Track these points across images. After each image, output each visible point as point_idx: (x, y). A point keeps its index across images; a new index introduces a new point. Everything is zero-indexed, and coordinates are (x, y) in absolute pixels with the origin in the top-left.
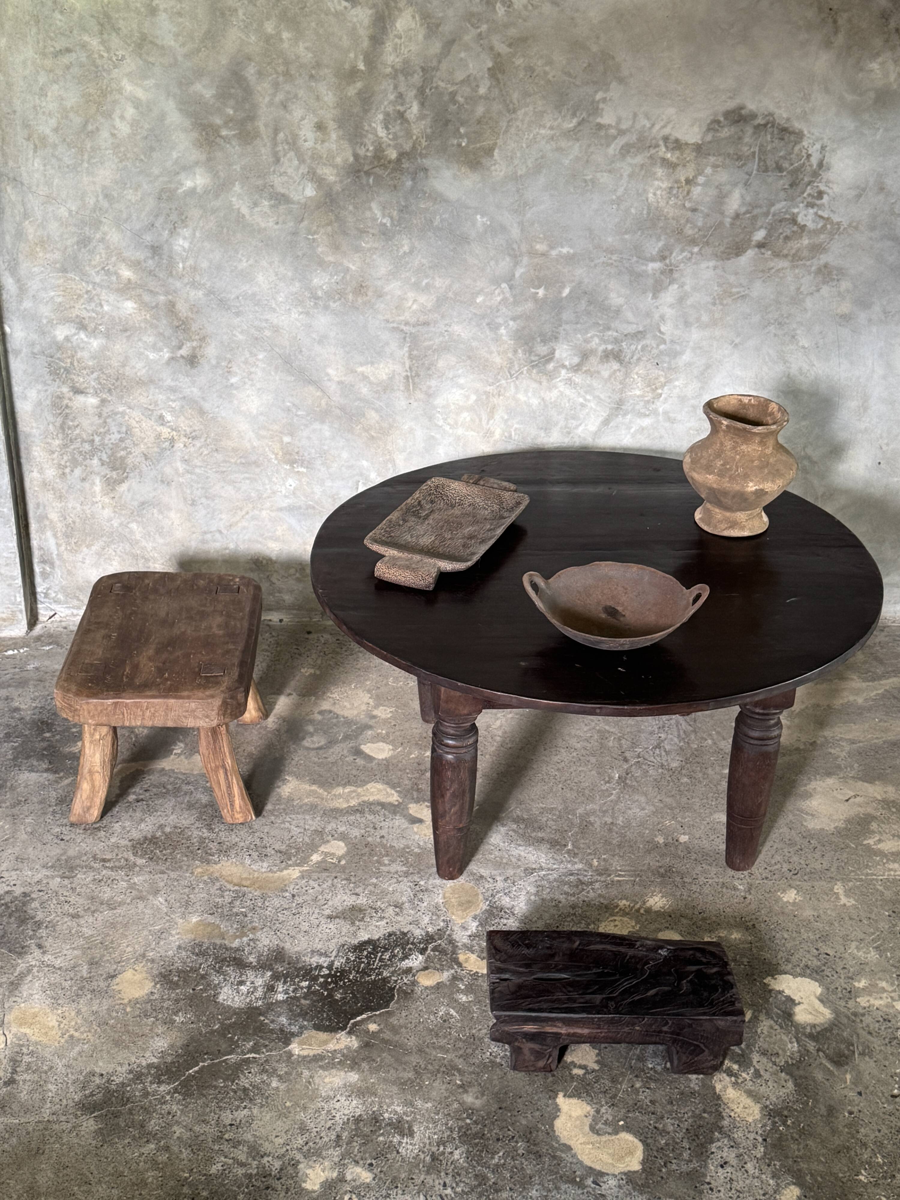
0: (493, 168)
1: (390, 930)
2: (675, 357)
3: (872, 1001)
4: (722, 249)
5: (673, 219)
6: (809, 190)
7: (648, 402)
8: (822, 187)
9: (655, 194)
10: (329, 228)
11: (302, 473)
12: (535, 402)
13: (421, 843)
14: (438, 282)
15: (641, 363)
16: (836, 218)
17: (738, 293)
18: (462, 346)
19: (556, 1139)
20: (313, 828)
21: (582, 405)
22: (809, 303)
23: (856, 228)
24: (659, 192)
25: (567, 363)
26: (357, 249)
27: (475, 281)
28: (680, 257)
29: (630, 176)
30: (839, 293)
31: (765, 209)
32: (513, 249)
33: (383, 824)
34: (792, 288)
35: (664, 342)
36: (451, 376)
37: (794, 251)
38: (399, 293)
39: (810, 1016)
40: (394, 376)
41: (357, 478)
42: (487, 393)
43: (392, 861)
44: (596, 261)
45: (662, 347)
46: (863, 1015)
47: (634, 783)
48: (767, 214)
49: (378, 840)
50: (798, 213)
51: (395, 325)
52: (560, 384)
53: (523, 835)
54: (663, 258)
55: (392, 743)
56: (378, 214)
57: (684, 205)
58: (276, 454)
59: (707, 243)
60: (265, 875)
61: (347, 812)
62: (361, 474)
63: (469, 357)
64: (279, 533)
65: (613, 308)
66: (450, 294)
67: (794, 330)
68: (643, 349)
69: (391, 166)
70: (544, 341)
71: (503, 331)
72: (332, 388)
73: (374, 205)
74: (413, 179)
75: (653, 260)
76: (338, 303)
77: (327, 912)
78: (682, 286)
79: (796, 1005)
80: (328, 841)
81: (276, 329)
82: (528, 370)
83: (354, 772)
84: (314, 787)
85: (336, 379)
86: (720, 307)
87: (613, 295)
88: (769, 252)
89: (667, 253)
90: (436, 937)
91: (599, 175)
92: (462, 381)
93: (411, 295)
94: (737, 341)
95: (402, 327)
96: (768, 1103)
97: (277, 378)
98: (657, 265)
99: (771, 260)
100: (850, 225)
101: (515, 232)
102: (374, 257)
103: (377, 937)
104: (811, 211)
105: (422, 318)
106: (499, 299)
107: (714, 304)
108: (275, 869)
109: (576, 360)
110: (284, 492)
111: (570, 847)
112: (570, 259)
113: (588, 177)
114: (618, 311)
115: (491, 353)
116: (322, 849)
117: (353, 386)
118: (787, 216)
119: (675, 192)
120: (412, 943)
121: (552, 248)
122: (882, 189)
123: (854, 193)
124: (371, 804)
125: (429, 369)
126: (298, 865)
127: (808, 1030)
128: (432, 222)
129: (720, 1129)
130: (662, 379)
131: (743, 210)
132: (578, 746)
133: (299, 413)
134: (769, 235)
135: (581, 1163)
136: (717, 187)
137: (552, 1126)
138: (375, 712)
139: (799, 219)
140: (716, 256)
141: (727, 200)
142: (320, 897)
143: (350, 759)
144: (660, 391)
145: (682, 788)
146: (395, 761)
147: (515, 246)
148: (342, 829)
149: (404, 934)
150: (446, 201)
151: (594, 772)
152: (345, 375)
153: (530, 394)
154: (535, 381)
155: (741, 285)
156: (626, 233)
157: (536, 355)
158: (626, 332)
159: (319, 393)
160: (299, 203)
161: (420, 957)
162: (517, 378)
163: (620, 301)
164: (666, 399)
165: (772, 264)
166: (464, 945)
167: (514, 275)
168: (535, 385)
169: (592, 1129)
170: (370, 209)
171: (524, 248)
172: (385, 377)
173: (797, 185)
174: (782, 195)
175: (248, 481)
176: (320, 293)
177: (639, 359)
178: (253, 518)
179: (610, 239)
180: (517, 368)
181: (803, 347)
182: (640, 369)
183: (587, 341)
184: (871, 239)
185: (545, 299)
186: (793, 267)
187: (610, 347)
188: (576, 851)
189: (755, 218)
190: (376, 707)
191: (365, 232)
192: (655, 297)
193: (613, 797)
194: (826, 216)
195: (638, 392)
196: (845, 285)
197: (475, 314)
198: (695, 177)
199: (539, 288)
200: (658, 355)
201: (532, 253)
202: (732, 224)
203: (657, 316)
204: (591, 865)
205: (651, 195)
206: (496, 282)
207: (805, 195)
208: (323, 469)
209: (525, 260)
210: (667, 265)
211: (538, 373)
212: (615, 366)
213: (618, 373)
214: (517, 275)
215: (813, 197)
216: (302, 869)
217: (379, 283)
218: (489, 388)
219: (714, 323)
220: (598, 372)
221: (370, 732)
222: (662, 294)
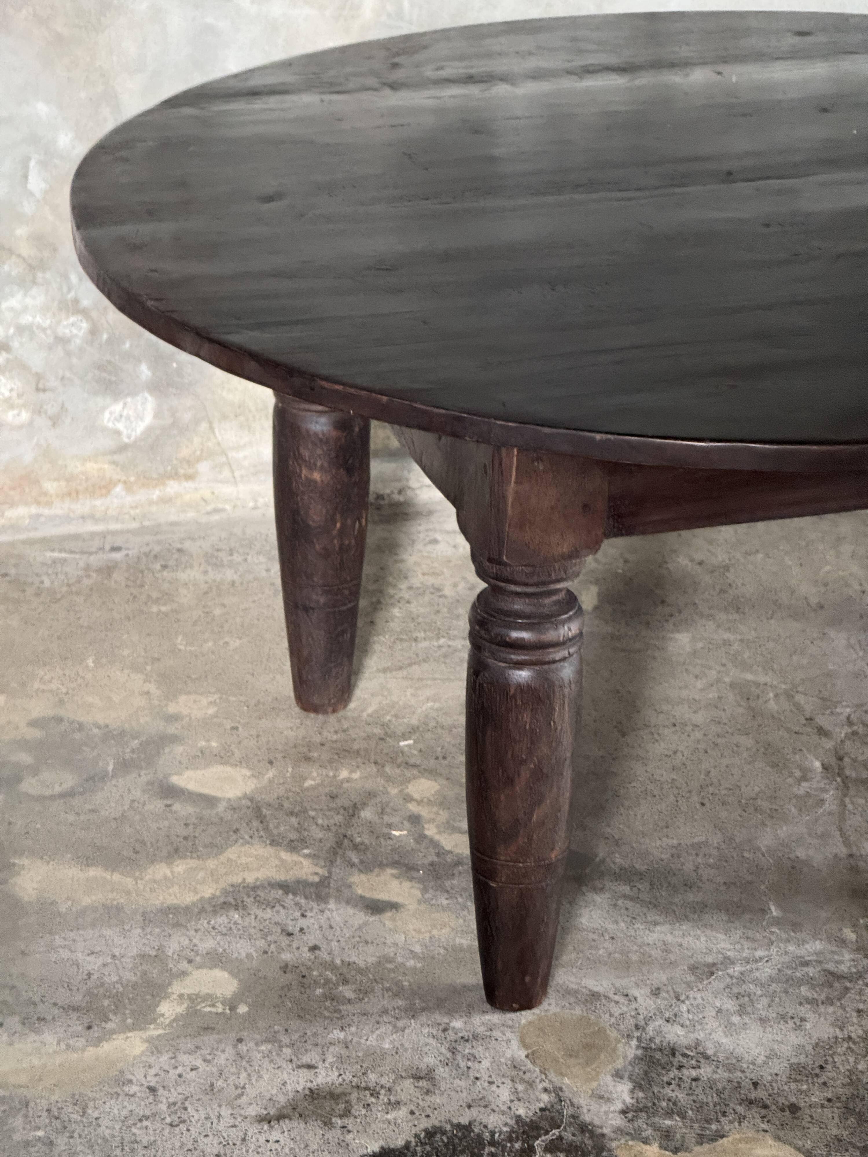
1: (425, 1124)
13: (418, 949)
20: (135, 952)
33: (302, 923)
43: (363, 992)
49: (307, 954)
53: (653, 905)
55: (244, 761)
60: (58, 1060)
61: (202, 910)
77: (253, 1111)
80: (184, 974)
83: (183, 831)
84: (93, 872)
90: (543, 1124)
103: (400, 1143)
108: (80, 1043)
111: (775, 912)
116: (177, 988)
120: (492, 1143)
124: (255, 888)
126: (133, 1028)
132: (699, 718)
138: (172, 708)
142: (220, 1083)
143: (157, 805)
146: (269, 798)
148: (208, 944)
149: (467, 1128)
151: (759, 764)
166: (619, 1131)
188: (794, 918)
190: (171, 695)
193: (826, 806)
204: (843, 942)
216: (145, 1035)
221: (181, 749)
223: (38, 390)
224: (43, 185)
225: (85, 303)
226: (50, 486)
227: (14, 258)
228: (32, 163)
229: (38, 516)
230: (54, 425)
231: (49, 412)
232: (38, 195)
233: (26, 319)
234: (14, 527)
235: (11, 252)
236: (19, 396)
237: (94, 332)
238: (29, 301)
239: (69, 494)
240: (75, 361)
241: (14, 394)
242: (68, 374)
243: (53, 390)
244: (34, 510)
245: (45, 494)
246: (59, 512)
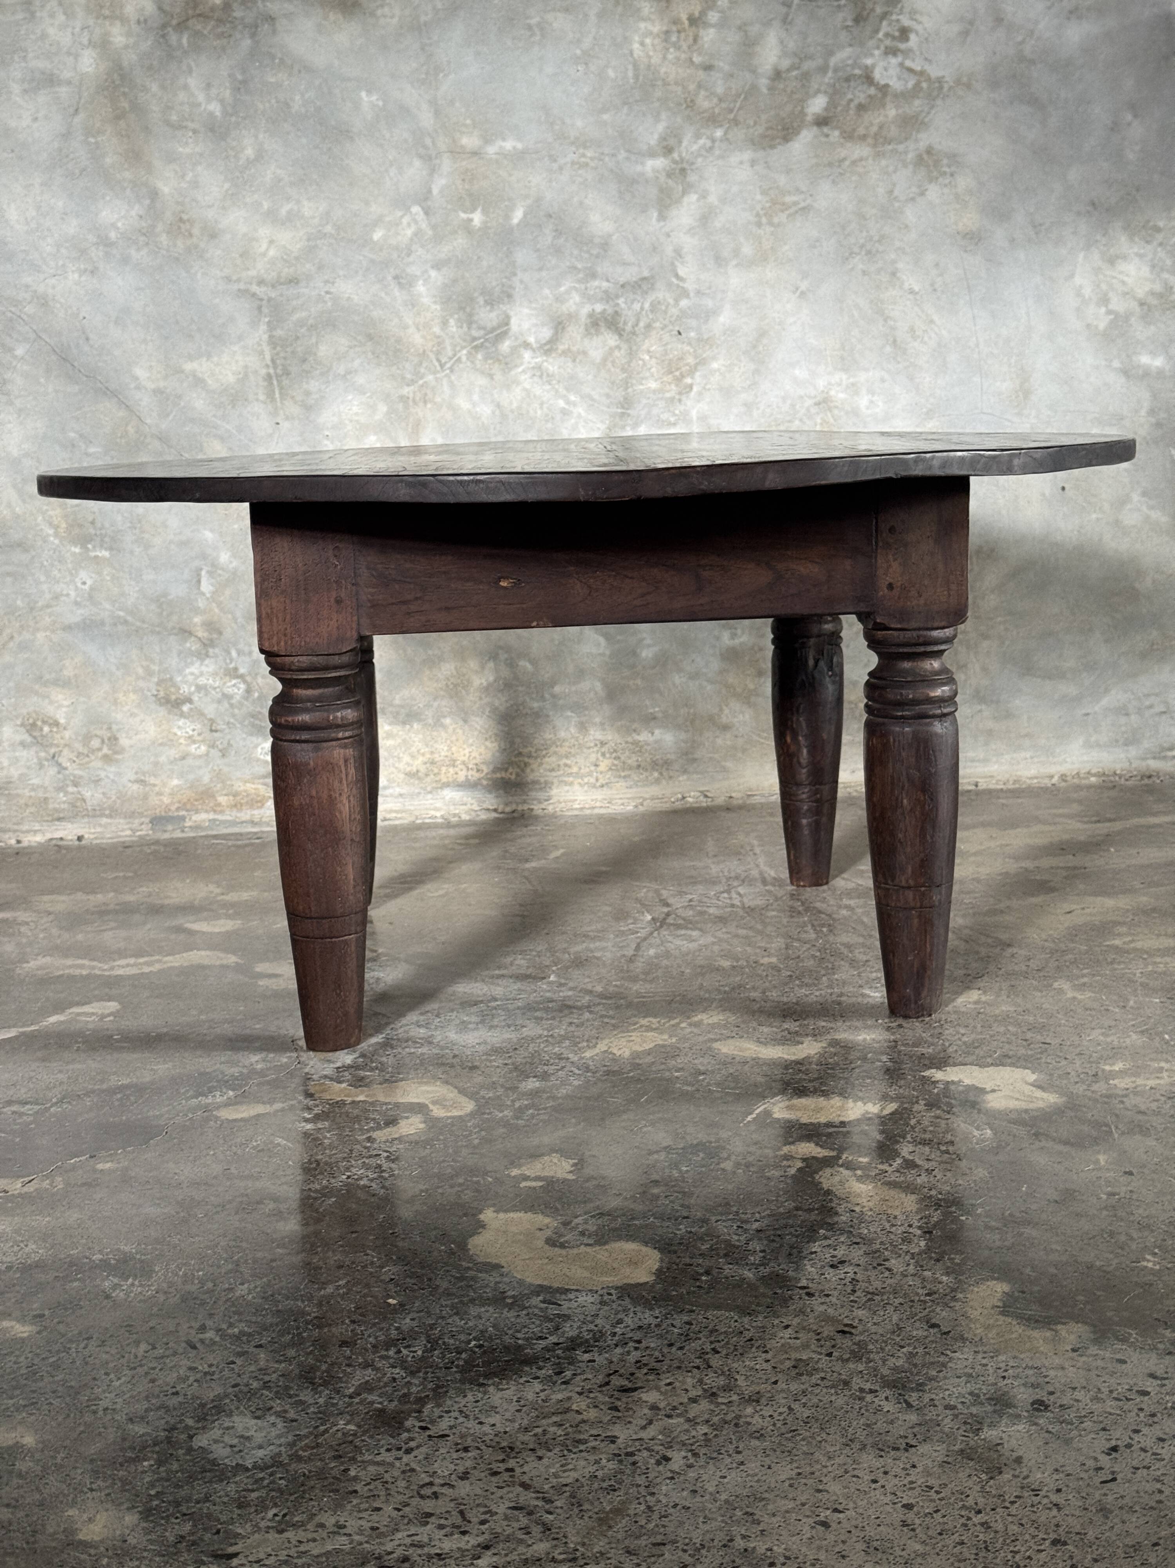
0: (379, 12)
2: (706, 321)
3: (1140, 1081)
4: (760, 130)
5: (676, 83)
6: (885, 27)
7: (672, 399)
8: (906, 22)
9: (642, 44)
10: (122, 123)
11: (104, 559)
12: (485, 410)
13: (268, 994)
14: (308, 208)
15: (654, 333)
16: (934, 72)
17: (795, 203)
18: (356, 318)
19: (471, 1259)
21: (565, 412)
22: (910, 215)
23: (968, 86)
24: (648, 41)
25: (531, 340)
26: (171, 158)
27: (367, 203)
28: (695, 147)
29: (601, 15)
30: (957, 196)
31: (820, 61)
32: (425, 147)
34: (881, 190)
35: (685, 293)
36: (341, 370)
37: (875, 129)
38: (243, 229)
39: (1016, 1102)
40: (246, 375)
41: (197, 563)
42: (403, 399)
44: (562, 161)
45: (684, 303)
46: (1126, 1096)
47: (681, 922)
48: (823, 69)
50: (874, 66)
51: (242, 286)
52: (523, 377)
54: (668, 151)
55: (242, 918)
56: (201, 97)
57: (691, 59)
58: (56, 527)
59: (736, 122)
61: (136, 977)
62: (204, 556)
63: (370, 337)
64: (68, 672)
65: (597, 240)
66: (329, 229)
67: (894, 262)
68: (654, 308)
69: (216, 15)
70: (491, 303)
71: (420, 287)
72: (145, 402)
73: (192, 82)
74: (253, 35)
75: (652, 154)
76: (144, 252)
78: (704, 196)
79: (987, 1093)
80: (88, 1004)
81: (44, 302)
82: (469, 353)
85: (151, 386)
86: (769, 229)
87: (595, 217)
88: (837, 133)
89: (672, 142)
90: (269, 1073)
91: (550, 17)
92: (360, 379)
93: (264, 232)
94: (804, 286)
95: (254, 288)
96: (933, 1193)
97: (50, 390)
98: (659, 163)
99: (842, 145)
100: (958, 82)
101: (426, 119)
102: (199, 168)
103: (148, 1080)
104: (894, 61)
105: (287, 272)
106: (409, 232)
107: (759, 225)
109: (546, 333)
110: (73, 594)
111: (552, 978)
112: (518, 158)
113: (533, 21)
114: (605, 245)
115: (406, 327)
116: (73, 1010)
117: (179, 397)
118: (857, 72)
119: (674, 38)
120: (219, 1081)
121: (487, 141)
122: (999, 20)
123: (956, 28)
124: (185, 968)
125: (304, 361)
126: (18, 1027)
127: (1013, 1116)
128: (287, 105)
129: (831, 1227)
130: (691, 360)
131: (785, 64)
133: (92, 450)
134: (832, 104)
135: (521, 1282)
136: (740, 28)
137: (463, 1246)
138: (222, 897)
139: (877, 75)
140: (754, 144)
141: (758, 49)
144: (688, 380)
145: (768, 920)
146: (242, 932)
147: (428, 141)
149: (206, 1074)
150: (308, 69)
152: (166, 377)
153: (476, 397)
154: (483, 373)
155: (798, 191)
156: (604, 110)
157: (480, 328)
158: (622, 280)
159: (121, 414)
160: (69, 83)
161: (231, 1093)
162: (452, 370)
163: (608, 227)
164: (700, 394)
165: (843, 153)
166: (325, 1077)
167: (430, 191)
168: (482, 381)
169: (551, 1242)
170: (186, 87)
171: (442, 143)
172: (231, 379)
173: (865, 19)
174: (843, 36)
175: (9, 580)
176: (113, 235)
177: (648, 327)
178: (23, 647)
179: (579, 123)
180: (450, 354)
181: (911, 292)
182: (651, 345)
183: (559, 299)
184: (994, 102)
185: (485, 228)
186: (878, 155)
187: (599, 308)
188: (563, 981)
189: (806, 77)
190: (224, 893)
191: (181, 127)
192: (662, 217)
193: (638, 935)
194: (919, 68)
195: (653, 385)
196: (964, 182)
197: (372, 261)
198: (703, 13)
199: (472, 212)
200: (679, 318)
201: (456, 152)
202: (771, 89)
203: (669, 250)
204: (590, 992)
205: (636, 46)
206: (402, 203)
207: (881, 35)
208: (138, 550)
209: (446, 164)
210: (675, 162)
211: (486, 359)
212: (612, 340)
213: (617, 353)
214: (435, 191)
215: (894, 38)
216: (23, 1030)
217: (210, 214)
218: (406, 391)
219: (762, 258)
220: (585, 353)
221: (205, 913)
222: (674, 212)
223: (211, 731)
224: (211, 588)
225: (242, 671)
226: (222, 799)
227: (193, 639)
228: (203, 573)
229: (214, 820)
230: (223, 755)
231: (220, 747)
232: (208, 595)
233: (202, 681)
234: (197, 827)
235: (190, 633)
236: (199, 734)
237: (248, 691)
238: (204, 668)
239: (235, 806)
240: (236, 711)
241: (196, 733)
242: (232, 720)
243: (221, 731)
244: (212, 816)
245: (219, 805)
246: (229, 818)
